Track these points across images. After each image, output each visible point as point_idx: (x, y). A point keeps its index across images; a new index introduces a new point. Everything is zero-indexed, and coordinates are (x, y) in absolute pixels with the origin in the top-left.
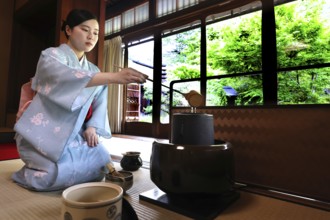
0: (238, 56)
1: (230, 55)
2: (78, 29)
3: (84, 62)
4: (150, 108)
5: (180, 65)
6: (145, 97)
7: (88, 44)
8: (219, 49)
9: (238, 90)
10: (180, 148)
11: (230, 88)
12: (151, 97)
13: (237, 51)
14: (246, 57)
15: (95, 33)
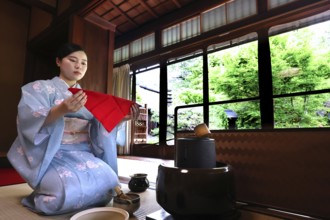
0: (237, 81)
1: (230, 80)
2: (66, 60)
4: (156, 131)
5: (185, 90)
6: (152, 120)
7: (77, 73)
9: (238, 112)
10: (184, 171)
11: (231, 111)
12: (157, 120)
13: (236, 76)
14: (245, 82)
15: (83, 64)
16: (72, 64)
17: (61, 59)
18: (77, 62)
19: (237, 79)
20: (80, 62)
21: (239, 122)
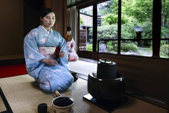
0: (143, 9)
1: (138, 9)
2: (45, 18)
3: (50, 32)
4: (91, 40)
5: (109, 15)
6: (90, 34)
7: (50, 24)
8: (132, 6)
9: (143, 28)
10: (101, 80)
11: (139, 27)
13: (143, 6)
14: (148, 10)
15: (53, 19)
16: (48, 20)
17: (42, 17)
18: (50, 19)
19: (143, 8)
20: (52, 18)
21: (143, 34)
